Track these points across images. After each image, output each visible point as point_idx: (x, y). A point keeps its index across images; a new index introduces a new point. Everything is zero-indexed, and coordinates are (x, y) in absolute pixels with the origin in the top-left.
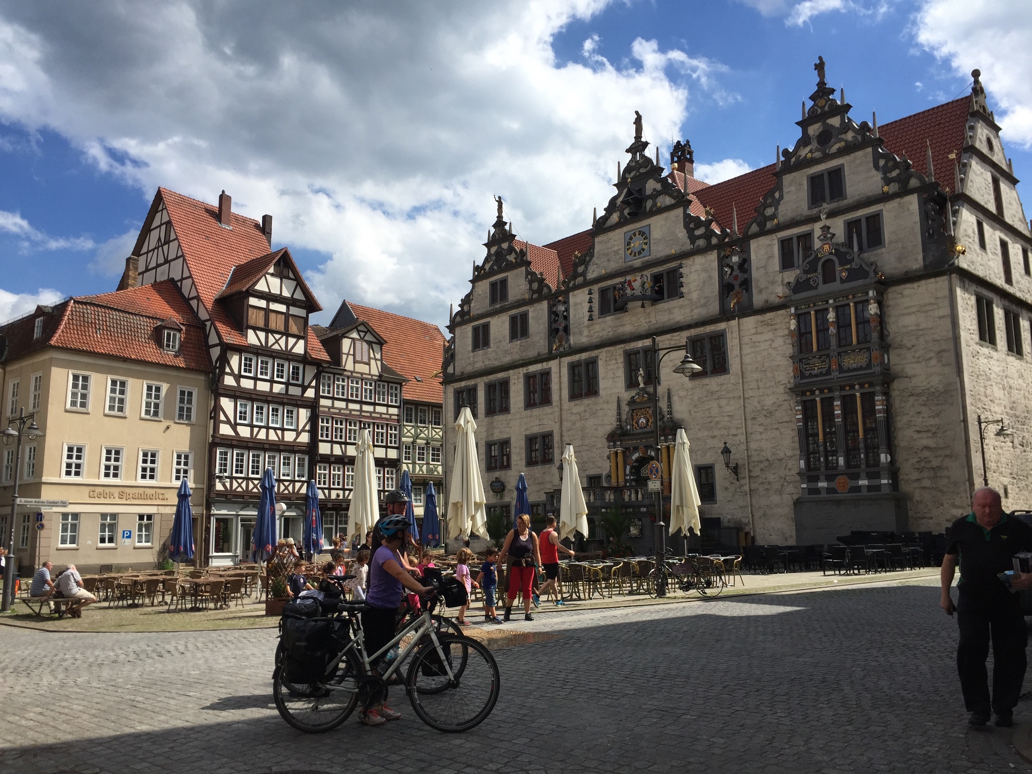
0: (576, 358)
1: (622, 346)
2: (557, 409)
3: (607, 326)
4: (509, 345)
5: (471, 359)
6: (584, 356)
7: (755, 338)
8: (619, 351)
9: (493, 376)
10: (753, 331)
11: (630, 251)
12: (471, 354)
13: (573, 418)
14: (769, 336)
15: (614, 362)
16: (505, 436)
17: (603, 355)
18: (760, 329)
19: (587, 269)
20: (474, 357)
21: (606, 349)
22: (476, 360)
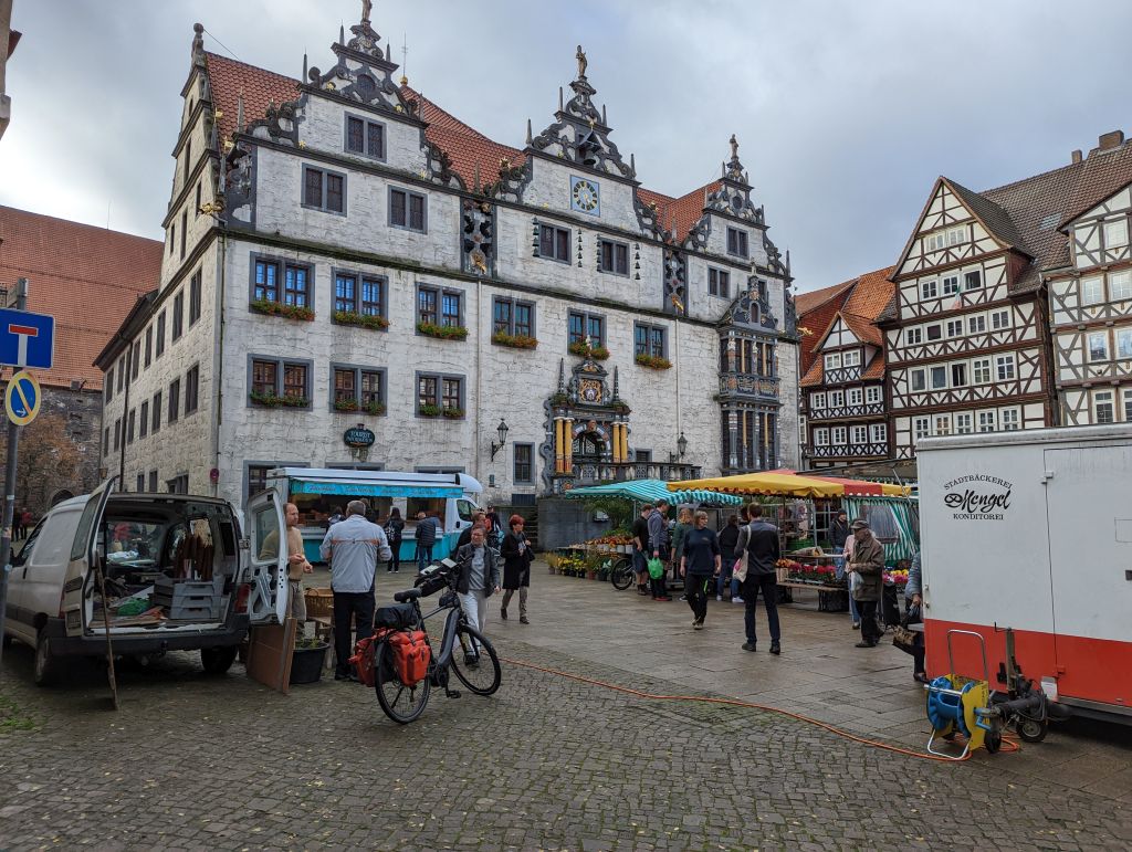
0: (506, 293)
1: (567, 302)
2: (473, 349)
3: (547, 271)
4: (388, 229)
5: (300, 218)
6: (517, 295)
7: (690, 344)
8: (563, 306)
9: (352, 263)
10: (687, 337)
11: (577, 199)
12: (301, 210)
13: (497, 366)
14: (699, 345)
15: (555, 316)
16: (375, 363)
17: (542, 304)
18: (692, 338)
19: (524, 190)
20: (306, 214)
21: (546, 297)
22: (310, 222)
